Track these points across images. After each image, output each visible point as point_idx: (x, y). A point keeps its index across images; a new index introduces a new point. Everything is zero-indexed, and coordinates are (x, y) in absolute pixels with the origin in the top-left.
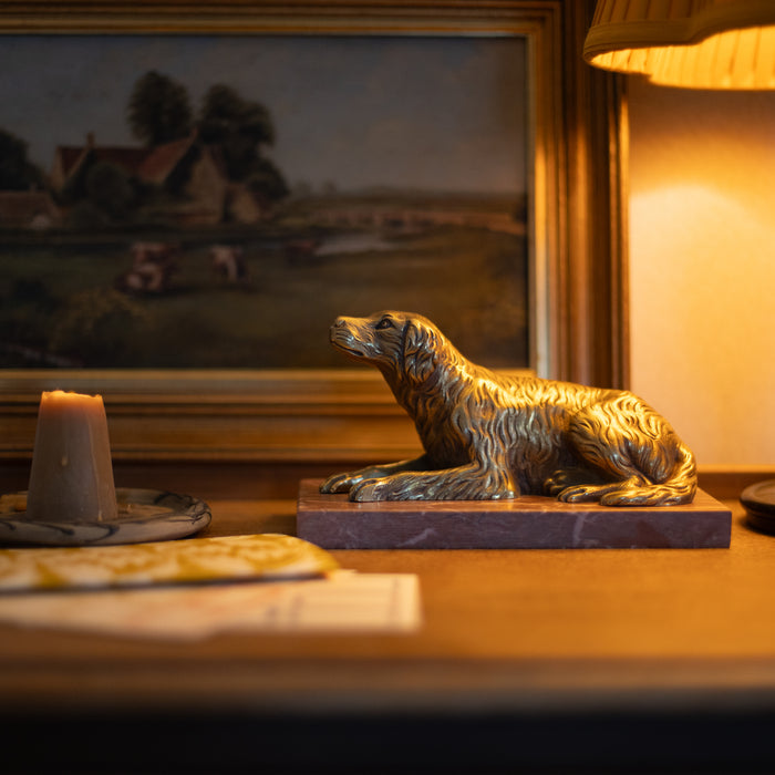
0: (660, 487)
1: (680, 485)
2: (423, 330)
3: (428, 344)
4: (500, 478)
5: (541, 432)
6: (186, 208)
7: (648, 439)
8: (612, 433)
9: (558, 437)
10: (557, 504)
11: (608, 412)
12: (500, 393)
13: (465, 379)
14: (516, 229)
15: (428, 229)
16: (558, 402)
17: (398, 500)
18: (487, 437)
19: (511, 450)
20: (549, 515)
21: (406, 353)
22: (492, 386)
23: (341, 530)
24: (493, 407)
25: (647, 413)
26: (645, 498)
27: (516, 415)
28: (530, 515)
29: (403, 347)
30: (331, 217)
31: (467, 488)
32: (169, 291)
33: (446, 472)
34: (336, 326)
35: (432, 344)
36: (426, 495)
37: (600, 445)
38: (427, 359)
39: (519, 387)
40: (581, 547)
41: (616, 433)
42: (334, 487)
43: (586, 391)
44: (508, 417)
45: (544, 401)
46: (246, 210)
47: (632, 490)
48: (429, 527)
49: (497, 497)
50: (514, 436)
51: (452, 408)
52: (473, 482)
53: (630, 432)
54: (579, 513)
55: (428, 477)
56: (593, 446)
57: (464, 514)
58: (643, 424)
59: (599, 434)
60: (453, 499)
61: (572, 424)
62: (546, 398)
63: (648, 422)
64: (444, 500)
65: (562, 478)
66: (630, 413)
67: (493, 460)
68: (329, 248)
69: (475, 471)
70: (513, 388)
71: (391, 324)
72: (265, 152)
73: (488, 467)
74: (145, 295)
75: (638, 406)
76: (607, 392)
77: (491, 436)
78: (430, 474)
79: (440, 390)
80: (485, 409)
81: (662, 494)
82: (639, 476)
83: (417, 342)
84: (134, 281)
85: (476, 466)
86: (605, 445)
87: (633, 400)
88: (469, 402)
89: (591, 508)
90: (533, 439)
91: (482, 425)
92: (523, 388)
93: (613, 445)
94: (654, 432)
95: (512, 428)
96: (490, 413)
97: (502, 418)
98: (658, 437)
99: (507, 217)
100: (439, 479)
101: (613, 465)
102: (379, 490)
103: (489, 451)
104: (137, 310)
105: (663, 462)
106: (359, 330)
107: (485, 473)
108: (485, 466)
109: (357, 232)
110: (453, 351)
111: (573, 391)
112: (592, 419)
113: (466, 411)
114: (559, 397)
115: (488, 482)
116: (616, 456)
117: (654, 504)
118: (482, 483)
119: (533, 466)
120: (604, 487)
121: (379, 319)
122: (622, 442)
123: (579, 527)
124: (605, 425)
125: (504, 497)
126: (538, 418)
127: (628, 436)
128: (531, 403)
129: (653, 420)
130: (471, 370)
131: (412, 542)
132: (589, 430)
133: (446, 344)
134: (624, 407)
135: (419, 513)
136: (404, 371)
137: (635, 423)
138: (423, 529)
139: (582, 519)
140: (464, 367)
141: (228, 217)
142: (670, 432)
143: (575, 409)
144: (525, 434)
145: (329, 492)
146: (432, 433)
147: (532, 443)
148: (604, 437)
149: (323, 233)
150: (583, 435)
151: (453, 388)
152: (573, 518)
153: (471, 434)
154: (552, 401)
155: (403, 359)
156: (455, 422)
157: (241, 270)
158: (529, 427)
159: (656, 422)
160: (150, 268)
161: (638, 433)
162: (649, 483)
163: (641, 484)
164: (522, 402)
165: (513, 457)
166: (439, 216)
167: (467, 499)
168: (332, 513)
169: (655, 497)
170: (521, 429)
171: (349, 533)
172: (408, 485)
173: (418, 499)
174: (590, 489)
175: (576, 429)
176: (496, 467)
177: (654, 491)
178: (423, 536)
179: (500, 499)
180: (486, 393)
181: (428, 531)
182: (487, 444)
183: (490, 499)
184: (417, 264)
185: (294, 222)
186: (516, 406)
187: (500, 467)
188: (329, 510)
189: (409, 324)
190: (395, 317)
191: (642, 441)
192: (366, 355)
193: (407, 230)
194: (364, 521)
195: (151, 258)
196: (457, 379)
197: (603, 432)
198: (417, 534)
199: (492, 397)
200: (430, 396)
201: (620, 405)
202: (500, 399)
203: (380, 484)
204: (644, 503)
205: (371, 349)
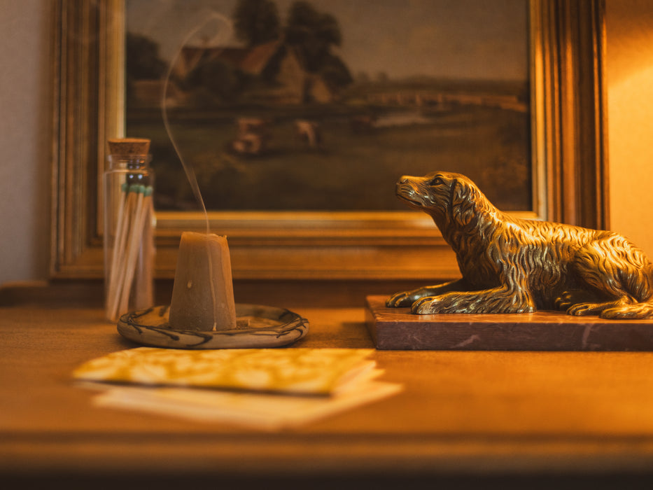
0: (645, 304)
2: (467, 186)
3: (471, 197)
4: (523, 297)
5: (552, 263)
6: (277, 92)
7: (634, 268)
8: (607, 263)
9: (565, 266)
10: (568, 317)
11: (604, 248)
12: (522, 234)
13: (496, 223)
14: (521, 108)
15: (455, 107)
16: (565, 240)
17: (448, 313)
18: (514, 266)
19: (530, 276)
20: (564, 325)
21: (454, 203)
22: (517, 228)
23: (409, 336)
24: (518, 244)
25: (632, 249)
26: (635, 313)
27: (534, 250)
28: (550, 325)
29: (451, 199)
30: (384, 98)
31: (499, 304)
32: (265, 154)
33: (484, 292)
34: (401, 183)
35: (473, 197)
36: (469, 309)
37: (600, 273)
38: (470, 208)
39: (535, 228)
40: (587, 350)
41: (611, 263)
42: (397, 302)
43: (584, 231)
44: (528, 250)
45: (554, 239)
46: (322, 94)
47: (624, 307)
48: (474, 334)
49: (521, 311)
50: (533, 266)
51: (487, 245)
52: (504, 299)
53: (621, 263)
54: (587, 324)
55: (470, 296)
56: (594, 273)
57: (501, 324)
58: (630, 257)
59: (598, 265)
61: (576, 257)
62: (556, 237)
63: (634, 255)
64: (482, 313)
65: (568, 297)
66: (620, 249)
67: (518, 283)
68: (384, 122)
69: (505, 291)
70: (531, 229)
71: (442, 181)
72: (335, 50)
73: (514, 289)
74: (247, 156)
75: (625, 244)
76: (601, 232)
77: (516, 265)
78: (471, 293)
79: (478, 231)
80: (512, 245)
81: (648, 309)
82: (628, 297)
83: (462, 196)
84: (239, 147)
85: (505, 288)
86: (602, 272)
87: (622, 239)
88: (500, 241)
89: (594, 320)
90: (547, 267)
91: (510, 257)
92: (538, 229)
93: (609, 273)
94: (638, 262)
95: (531, 260)
96: (515, 248)
97: (524, 252)
98: (642, 267)
99: (514, 99)
100: (478, 297)
101: (608, 288)
102: (434, 305)
103: (515, 277)
104: (242, 167)
105: (646, 286)
106: (418, 186)
107: (512, 294)
108: (512, 288)
109: (403, 110)
110: (487, 202)
111: (575, 232)
112: (592, 253)
113: (498, 247)
114: (565, 236)
115: (514, 300)
116: (611, 281)
117: (643, 317)
118: (510, 301)
119: (546, 288)
120: (602, 305)
121: (432, 178)
122: (616, 271)
123: (586, 334)
124: (603, 258)
125: (526, 311)
126: (550, 252)
127: (620, 266)
128: (545, 241)
129: (637, 254)
130: (500, 216)
131: (462, 345)
132: (590, 261)
133: (482, 197)
134: (616, 245)
135: (468, 324)
136: (452, 217)
137: (625, 256)
138: (471, 335)
139: (588, 329)
140: (495, 213)
141: (308, 98)
142: (650, 263)
143: (578, 245)
144: (541, 264)
145: (393, 306)
146: (471, 263)
147: (546, 271)
148: (603, 267)
149: (378, 111)
150: (586, 265)
151: (488, 229)
152: (582, 328)
153: (501, 264)
154: (560, 239)
155: (451, 207)
156: (490, 255)
157: (318, 138)
158: (544, 258)
159: (640, 256)
160: (250, 137)
161: (627, 264)
162: (636, 301)
163: (630, 302)
164: (538, 240)
165: (532, 281)
166: (464, 99)
167: (499, 313)
168: (402, 323)
169: (643, 312)
170: (538, 260)
171: (415, 337)
172: (455, 301)
173: (463, 312)
174: (592, 306)
175: (580, 261)
176: (520, 288)
177: (642, 308)
178: (470, 341)
179: (523, 312)
180: (512, 233)
181: (473, 337)
182: (513, 271)
183: (516, 312)
184: (449, 133)
185: (356, 102)
186: (534, 244)
187: (522, 289)
188: (400, 321)
189: (455, 182)
190: (445, 176)
191: (630, 270)
192: (424, 205)
193: (440, 108)
194: (426, 329)
195: (252, 129)
196: (490, 223)
197: (601, 264)
198: (465, 339)
199: (517, 236)
200: (470, 235)
201: (612, 243)
202: (523, 238)
203: (435, 301)
204: (634, 317)
205: (427, 201)
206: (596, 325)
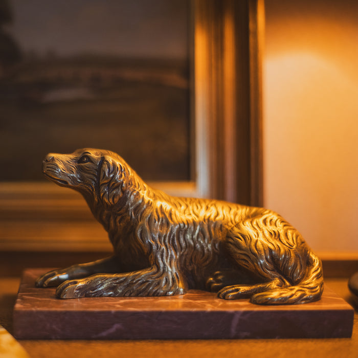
0: (297, 288)
1: (312, 285)
2: (114, 165)
3: (118, 175)
4: (173, 279)
5: (204, 242)
7: (287, 249)
8: (259, 245)
9: (217, 245)
10: (217, 301)
11: (256, 228)
12: (173, 213)
13: (146, 202)
16: (217, 218)
17: (94, 296)
18: (163, 247)
19: (181, 256)
20: (213, 313)
21: (101, 182)
22: (168, 207)
23: (49, 324)
24: (168, 224)
25: (285, 228)
26: (286, 298)
27: (186, 229)
28: (197, 313)
29: (98, 177)
33: (132, 274)
34: (47, 161)
35: (121, 175)
36: (116, 293)
37: (251, 255)
38: (117, 187)
39: (187, 206)
40: (237, 338)
41: (263, 245)
42: (46, 283)
43: (238, 208)
44: (179, 230)
45: (207, 217)
47: (275, 291)
48: (118, 323)
49: (171, 293)
50: (183, 245)
51: (137, 225)
52: (153, 282)
53: (274, 244)
54: (236, 312)
55: (118, 279)
56: (245, 255)
57: (145, 313)
58: (283, 237)
59: (250, 246)
60: (137, 296)
61: (228, 236)
62: (208, 215)
63: (286, 235)
64: (130, 296)
65: (220, 278)
66: (272, 228)
67: (168, 265)
70: (183, 208)
71: (89, 159)
73: (164, 271)
75: (278, 223)
76: (254, 210)
77: (166, 246)
78: (119, 276)
79: (127, 210)
80: (162, 225)
81: (299, 294)
82: (280, 278)
83: (109, 174)
85: (154, 270)
86: (254, 254)
87: (275, 217)
88: (149, 220)
89: (244, 306)
90: (198, 247)
91: (160, 237)
92: (190, 207)
93: (261, 255)
94: (291, 242)
95: (182, 239)
96: (165, 228)
97: (175, 232)
98: (294, 247)
100: (126, 280)
101: (260, 270)
102: (80, 289)
103: (165, 258)
105: (299, 267)
106: (65, 164)
107: (161, 276)
108: (162, 270)
110: (137, 179)
111: (228, 209)
112: (244, 233)
113: (147, 227)
114: (218, 215)
115: (164, 282)
116: (262, 262)
117: (295, 302)
118: (159, 283)
119: (198, 268)
121: (80, 156)
122: (267, 252)
123: (235, 322)
124: (254, 239)
125: (176, 293)
126: (202, 231)
128: (197, 220)
129: (290, 233)
130: (151, 194)
131: (104, 334)
132: (242, 242)
133: (132, 173)
134: (268, 224)
135: (109, 312)
137: (277, 236)
138: (113, 324)
139: (238, 317)
140: (146, 192)
142: (303, 242)
143: (230, 224)
144: (192, 243)
145: (41, 286)
147: (197, 250)
148: (254, 248)
150: (238, 246)
151: (137, 208)
152: (230, 316)
153: (151, 245)
154: (212, 217)
155: (98, 187)
158: (195, 237)
159: (292, 234)
161: (279, 244)
162: (288, 284)
163: (281, 286)
165: (183, 262)
167: (148, 295)
168: (41, 312)
169: (294, 297)
170: (189, 239)
171: (54, 327)
172: (102, 284)
173: (110, 296)
174: (243, 289)
175: (232, 241)
176: (170, 270)
177: (293, 292)
178: (113, 330)
179: (173, 295)
180: (163, 213)
181: (116, 326)
182: (163, 252)
183: (165, 295)
186: (186, 223)
187: (173, 270)
188: (39, 309)
189: (103, 160)
190: (93, 154)
191: (283, 250)
192: (70, 184)
193: (105, 84)
194: (66, 318)
196: (140, 202)
197: (253, 244)
198: (108, 328)
199: (167, 216)
200: (120, 215)
201: (265, 222)
202: (174, 217)
203: (80, 284)
204: (286, 302)
205: (73, 179)
206: (245, 313)
